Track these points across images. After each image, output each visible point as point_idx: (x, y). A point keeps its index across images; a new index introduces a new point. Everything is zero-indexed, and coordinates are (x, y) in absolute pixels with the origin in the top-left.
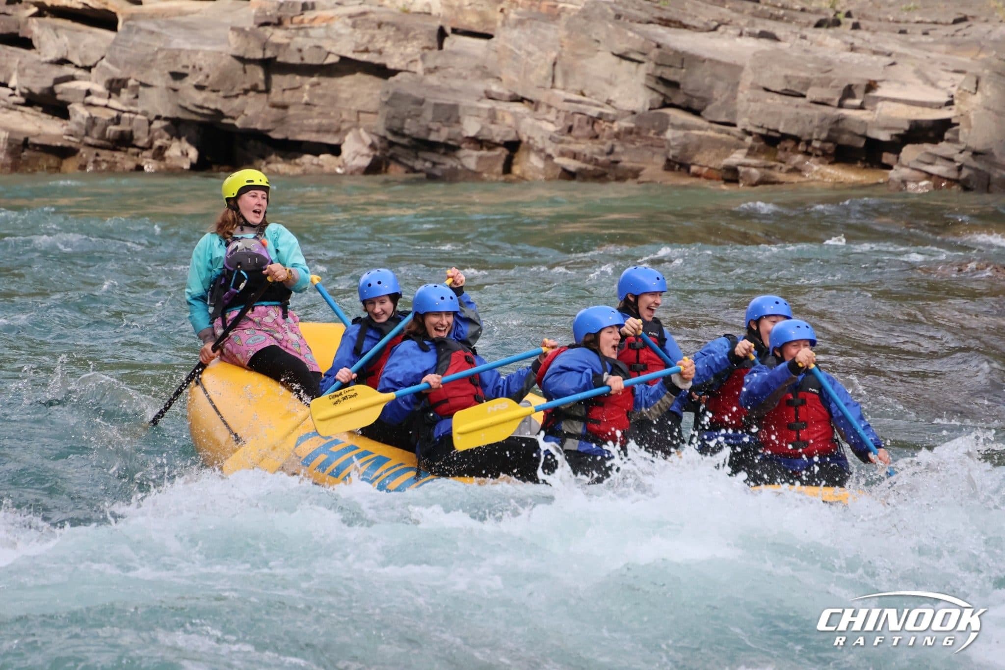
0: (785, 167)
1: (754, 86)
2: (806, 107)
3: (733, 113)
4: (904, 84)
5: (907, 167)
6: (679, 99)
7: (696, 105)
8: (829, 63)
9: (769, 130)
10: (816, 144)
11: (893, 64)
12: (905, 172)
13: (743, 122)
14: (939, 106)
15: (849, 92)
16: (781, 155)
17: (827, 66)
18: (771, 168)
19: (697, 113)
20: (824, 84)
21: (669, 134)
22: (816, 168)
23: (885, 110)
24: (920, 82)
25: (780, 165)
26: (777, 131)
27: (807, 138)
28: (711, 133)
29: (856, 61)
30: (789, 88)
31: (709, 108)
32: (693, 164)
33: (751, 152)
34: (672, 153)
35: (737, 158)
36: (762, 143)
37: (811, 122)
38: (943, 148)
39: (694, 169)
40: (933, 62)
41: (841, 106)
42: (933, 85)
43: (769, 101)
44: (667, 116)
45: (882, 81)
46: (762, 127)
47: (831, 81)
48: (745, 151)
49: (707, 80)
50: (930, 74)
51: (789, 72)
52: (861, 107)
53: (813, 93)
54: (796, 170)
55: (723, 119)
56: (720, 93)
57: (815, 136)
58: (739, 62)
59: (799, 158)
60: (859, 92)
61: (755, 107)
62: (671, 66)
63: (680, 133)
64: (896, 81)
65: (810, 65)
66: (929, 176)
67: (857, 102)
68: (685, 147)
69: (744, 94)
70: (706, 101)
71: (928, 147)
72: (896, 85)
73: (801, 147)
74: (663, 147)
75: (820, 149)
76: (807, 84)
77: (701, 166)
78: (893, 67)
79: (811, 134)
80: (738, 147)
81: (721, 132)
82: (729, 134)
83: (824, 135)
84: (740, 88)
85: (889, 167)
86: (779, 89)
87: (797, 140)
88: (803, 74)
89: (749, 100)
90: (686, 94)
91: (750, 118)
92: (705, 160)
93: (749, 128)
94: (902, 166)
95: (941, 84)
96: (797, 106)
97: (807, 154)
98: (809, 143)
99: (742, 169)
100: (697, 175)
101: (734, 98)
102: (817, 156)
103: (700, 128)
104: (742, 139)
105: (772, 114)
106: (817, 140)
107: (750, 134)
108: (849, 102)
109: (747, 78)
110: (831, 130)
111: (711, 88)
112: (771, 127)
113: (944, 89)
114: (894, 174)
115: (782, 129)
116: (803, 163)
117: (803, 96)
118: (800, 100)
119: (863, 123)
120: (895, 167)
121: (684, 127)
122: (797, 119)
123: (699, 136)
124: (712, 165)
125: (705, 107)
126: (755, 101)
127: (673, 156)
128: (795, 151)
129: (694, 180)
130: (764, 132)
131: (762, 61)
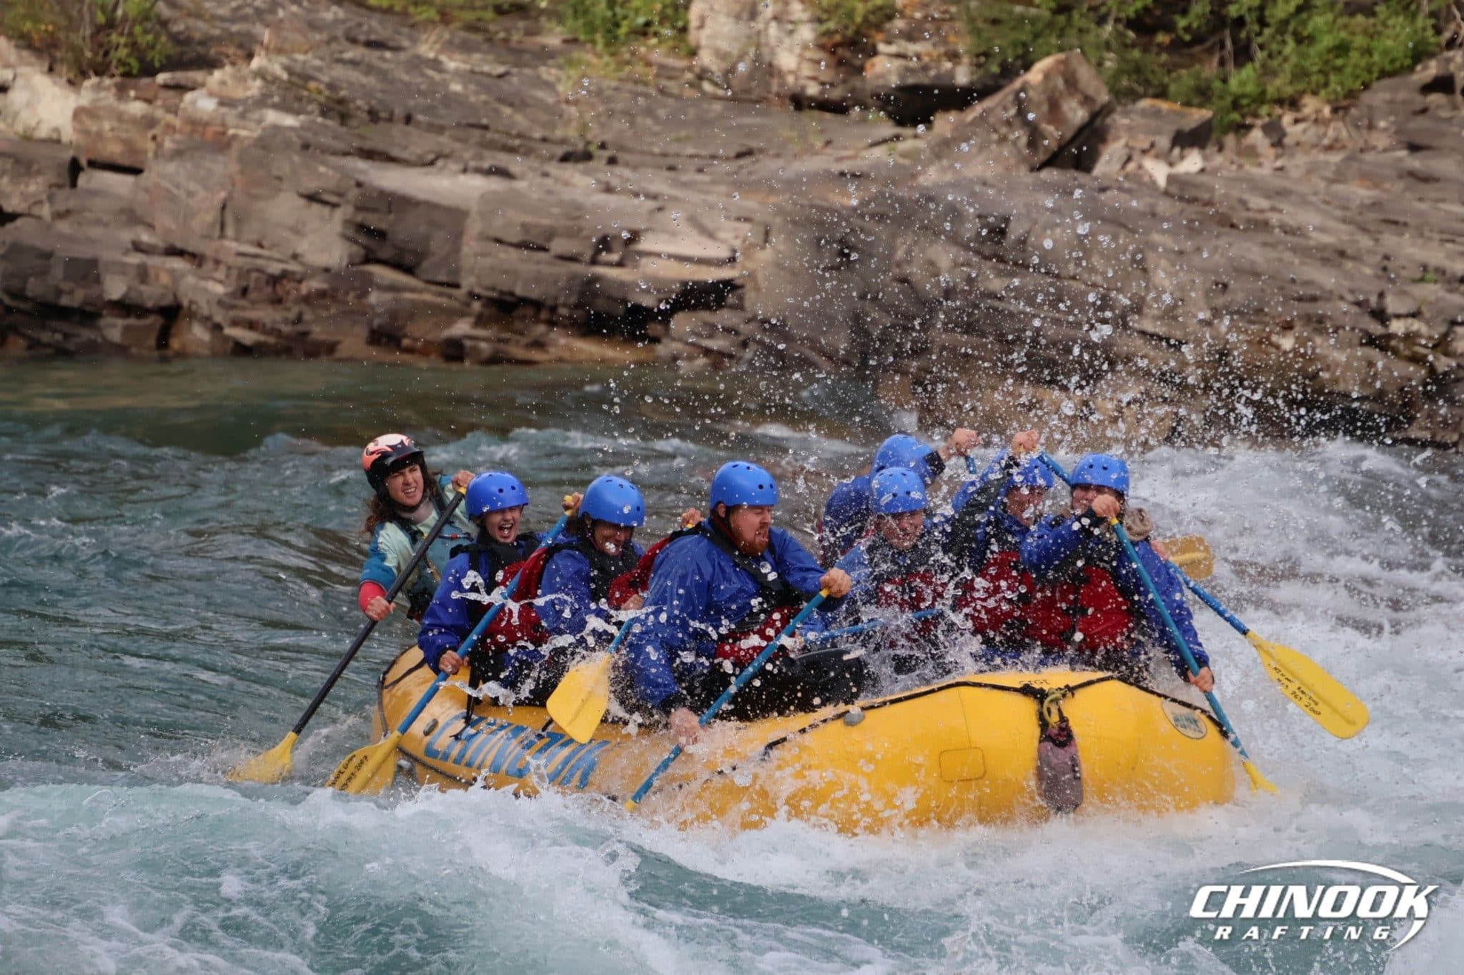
0: (524, 340)
1: (484, 237)
2: (549, 263)
3: (456, 271)
4: (674, 234)
5: (679, 340)
6: (386, 253)
7: (409, 259)
8: (579, 207)
9: (502, 293)
10: (564, 311)
11: (660, 209)
12: (676, 347)
13: (468, 282)
14: (719, 263)
15: (605, 243)
16: (518, 325)
17: (576, 210)
18: (506, 341)
19: (409, 270)
20: (572, 234)
21: (374, 297)
22: (563, 341)
23: (651, 267)
24: (694, 233)
25: (517, 337)
26: (512, 294)
27: (550, 302)
28: (427, 297)
29: (613, 205)
30: (527, 238)
31: (425, 264)
32: (405, 336)
33: (480, 321)
34: (377, 322)
35: (462, 328)
36: (493, 310)
37: (556, 282)
38: (724, 317)
39: (406, 342)
40: (712, 207)
41: (594, 262)
42: (711, 235)
43: (502, 256)
44: (370, 274)
45: (646, 230)
46: (493, 289)
47: (580, 229)
48: (471, 320)
49: (423, 229)
50: (707, 222)
51: (528, 219)
52: (620, 264)
53: (558, 246)
54: (539, 344)
55: (442, 277)
56: (438, 245)
57: (561, 300)
58: (463, 206)
59: (541, 329)
60: (616, 245)
61: (486, 262)
62: (374, 210)
63: (388, 296)
64: (664, 231)
65: (555, 210)
66: (707, 352)
67: (615, 257)
68: (394, 315)
69: (470, 246)
70: (421, 255)
71: (706, 315)
72: (664, 237)
73: (544, 315)
74: (364, 314)
75: (571, 317)
76: (551, 234)
77: (416, 340)
78: (660, 215)
79: (556, 298)
80: (463, 314)
81: (441, 294)
82: (450, 297)
83: (573, 300)
84: (465, 239)
85: (655, 340)
86: (515, 240)
87: (537, 305)
88: (546, 222)
89: (476, 255)
90: (395, 246)
91: (478, 277)
92: (420, 331)
93: (477, 290)
94: (673, 339)
95: (722, 235)
96: (538, 263)
97: (551, 323)
98: (553, 309)
99: (468, 343)
100: (410, 350)
101: (456, 249)
102: (564, 327)
103: (413, 290)
104: (468, 305)
105: (506, 272)
106: (565, 305)
107: (479, 297)
108: (604, 256)
109: (474, 227)
110: (582, 294)
111: (427, 238)
112: (505, 288)
113: (724, 241)
114: (663, 349)
115: (519, 291)
116: (547, 334)
117: (545, 250)
118: (541, 255)
119: (622, 284)
120: (664, 340)
121: (393, 288)
122: (538, 279)
123: (412, 301)
124: (430, 337)
125: (418, 264)
126: (483, 255)
127: (380, 326)
128: (538, 321)
129: (407, 357)
130: (495, 295)
131: (491, 204)
